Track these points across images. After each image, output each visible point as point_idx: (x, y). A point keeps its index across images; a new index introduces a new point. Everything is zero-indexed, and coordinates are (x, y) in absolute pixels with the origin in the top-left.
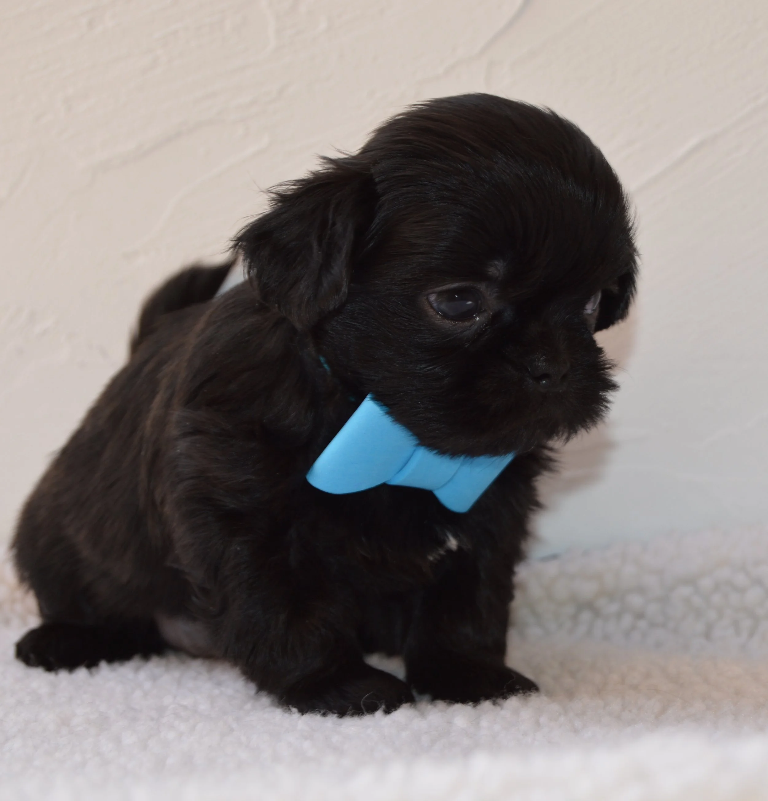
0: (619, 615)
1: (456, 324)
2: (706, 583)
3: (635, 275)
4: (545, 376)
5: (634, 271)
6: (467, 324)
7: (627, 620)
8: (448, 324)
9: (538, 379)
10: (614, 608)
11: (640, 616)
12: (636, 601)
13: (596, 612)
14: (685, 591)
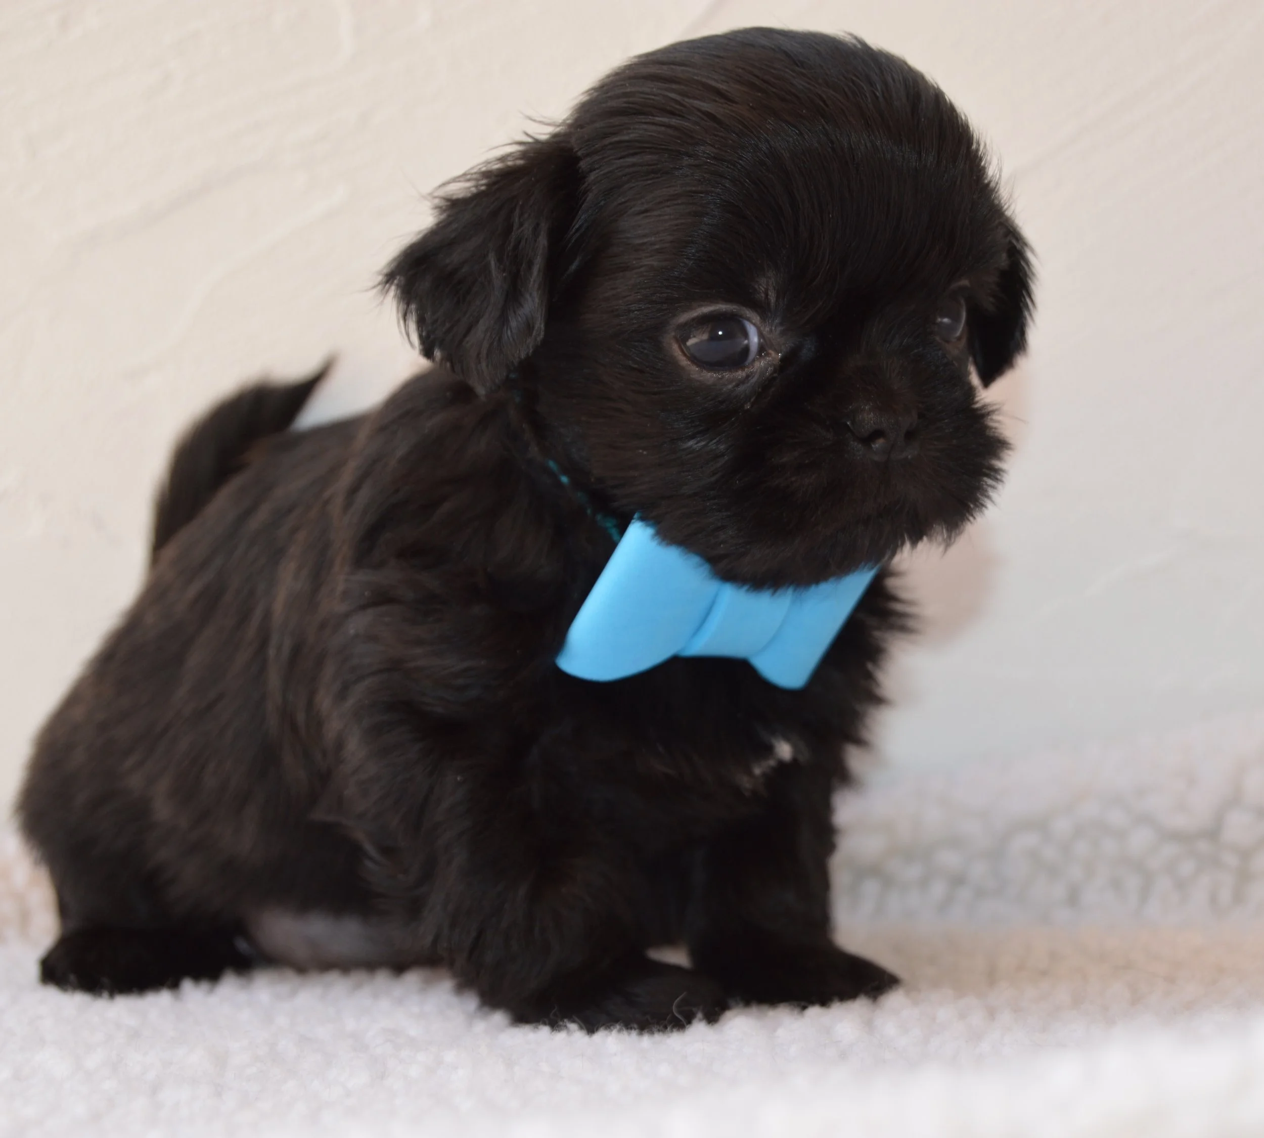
0: (924, 883)
1: (723, 377)
2: (1062, 826)
3: (1030, 282)
4: (878, 434)
5: (1026, 275)
6: (740, 374)
7: (938, 889)
8: (709, 377)
9: (868, 440)
10: (913, 872)
11: (958, 881)
12: (949, 859)
13: (887, 882)
14: (1029, 840)
